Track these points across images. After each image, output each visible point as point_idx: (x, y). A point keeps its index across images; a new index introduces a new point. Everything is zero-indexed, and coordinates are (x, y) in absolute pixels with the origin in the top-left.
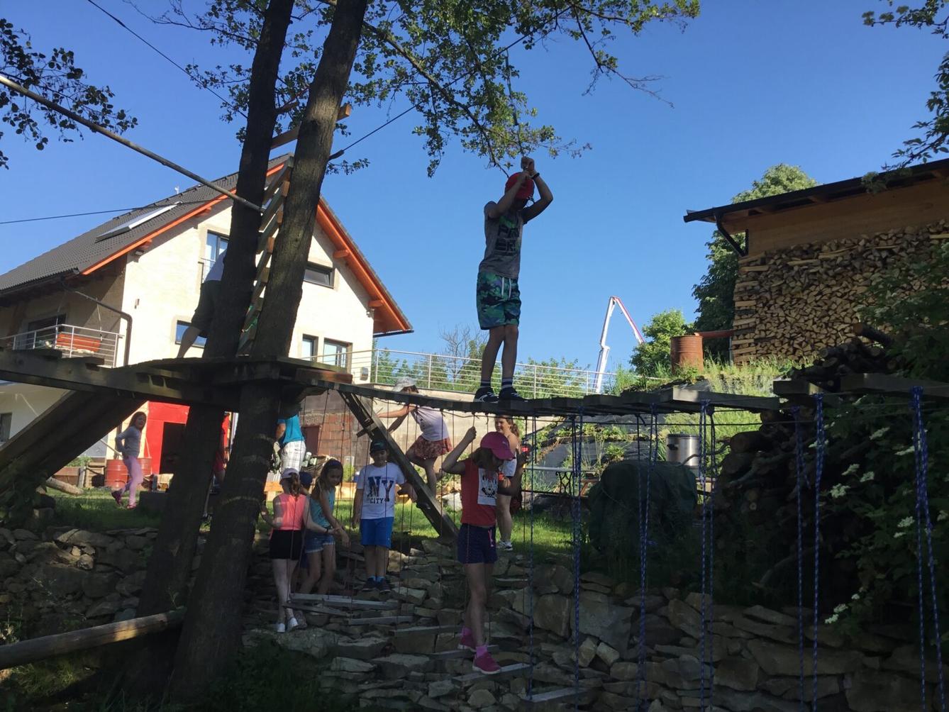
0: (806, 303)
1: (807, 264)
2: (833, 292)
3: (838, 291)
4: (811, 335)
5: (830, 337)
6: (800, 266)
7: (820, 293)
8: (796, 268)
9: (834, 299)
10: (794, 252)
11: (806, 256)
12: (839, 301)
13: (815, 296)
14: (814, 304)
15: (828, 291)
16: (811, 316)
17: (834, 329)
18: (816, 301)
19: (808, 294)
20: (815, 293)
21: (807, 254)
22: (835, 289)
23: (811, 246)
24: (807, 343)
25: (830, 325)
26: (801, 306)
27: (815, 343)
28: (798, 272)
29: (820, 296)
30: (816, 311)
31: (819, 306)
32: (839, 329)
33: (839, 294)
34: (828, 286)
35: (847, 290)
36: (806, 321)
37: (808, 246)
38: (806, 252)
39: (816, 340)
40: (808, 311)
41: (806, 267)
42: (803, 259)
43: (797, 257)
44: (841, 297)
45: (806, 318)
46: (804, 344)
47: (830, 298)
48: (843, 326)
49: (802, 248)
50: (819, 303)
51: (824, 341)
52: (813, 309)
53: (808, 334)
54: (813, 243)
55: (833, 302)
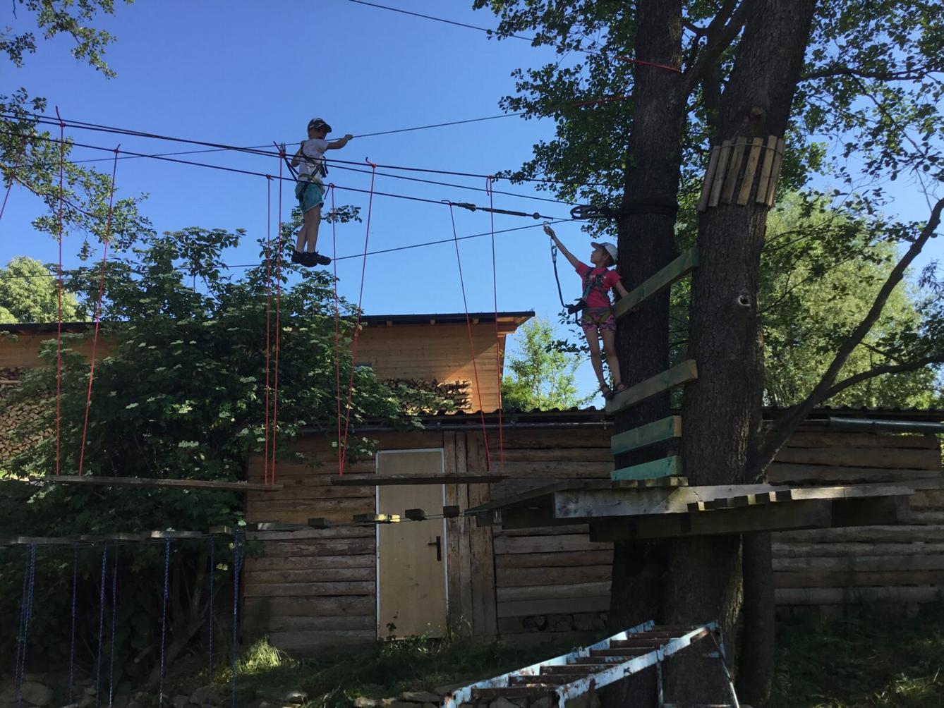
0: (9, 416)
1: (12, 384)
2: (32, 409)
3: (36, 409)
4: (10, 443)
5: (26, 445)
6: (7, 384)
7: (21, 409)
8: (3, 386)
9: (31, 415)
10: (3, 373)
11: (12, 377)
12: (36, 417)
13: (17, 411)
14: (15, 417)
15: (27, 408)
16: (12, 427)
17: (29, 439)
18: (17, 416)
19: (11, 409)
20: (17, 409)
21: (14, 375)
22: (33, 407)
23: (17, 370)
24: (7, 449)
25: (27, 436)
26: (4, 418)
27: (13, 450)
28: (4, 389)
29: (20, 412)
30: (16, 423)
31: (19, 420)
32: (33, 440)
33: (36, 412)
34: (29, 404)
35: (43, 409)
36: (7, 431)
37: (14, 369)
38: (13, 374)
39: (14, 448)
40: (10, 423)
41: (12, 386)
42: (10, 379)
43: (6, 377)
44: (38, 414)
45: (8, 428)
46: (4, 449)
47: (29, 414)
48: (37, 437)
49: (9, 370)
50: (19, 417)
51: (21, 449)
52: (14, 421)
53: (7, 442)
54: (19, 368)
55: (31, 417)
